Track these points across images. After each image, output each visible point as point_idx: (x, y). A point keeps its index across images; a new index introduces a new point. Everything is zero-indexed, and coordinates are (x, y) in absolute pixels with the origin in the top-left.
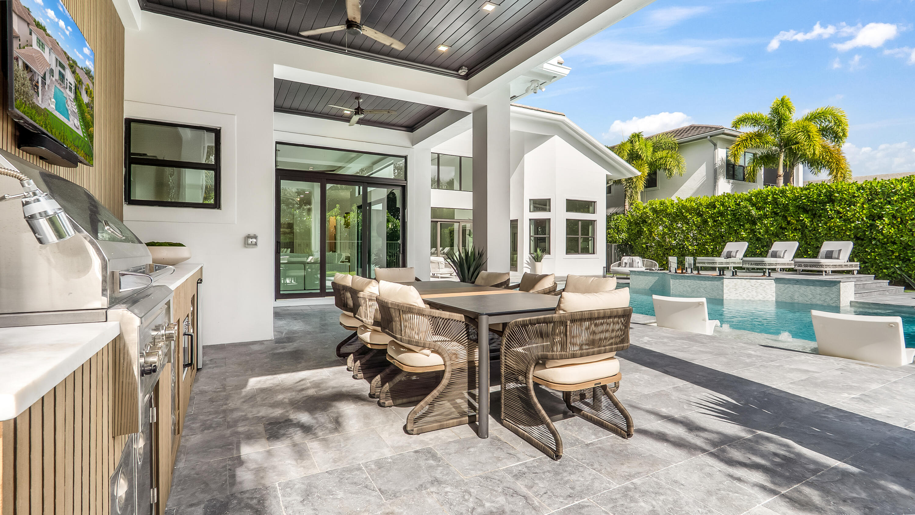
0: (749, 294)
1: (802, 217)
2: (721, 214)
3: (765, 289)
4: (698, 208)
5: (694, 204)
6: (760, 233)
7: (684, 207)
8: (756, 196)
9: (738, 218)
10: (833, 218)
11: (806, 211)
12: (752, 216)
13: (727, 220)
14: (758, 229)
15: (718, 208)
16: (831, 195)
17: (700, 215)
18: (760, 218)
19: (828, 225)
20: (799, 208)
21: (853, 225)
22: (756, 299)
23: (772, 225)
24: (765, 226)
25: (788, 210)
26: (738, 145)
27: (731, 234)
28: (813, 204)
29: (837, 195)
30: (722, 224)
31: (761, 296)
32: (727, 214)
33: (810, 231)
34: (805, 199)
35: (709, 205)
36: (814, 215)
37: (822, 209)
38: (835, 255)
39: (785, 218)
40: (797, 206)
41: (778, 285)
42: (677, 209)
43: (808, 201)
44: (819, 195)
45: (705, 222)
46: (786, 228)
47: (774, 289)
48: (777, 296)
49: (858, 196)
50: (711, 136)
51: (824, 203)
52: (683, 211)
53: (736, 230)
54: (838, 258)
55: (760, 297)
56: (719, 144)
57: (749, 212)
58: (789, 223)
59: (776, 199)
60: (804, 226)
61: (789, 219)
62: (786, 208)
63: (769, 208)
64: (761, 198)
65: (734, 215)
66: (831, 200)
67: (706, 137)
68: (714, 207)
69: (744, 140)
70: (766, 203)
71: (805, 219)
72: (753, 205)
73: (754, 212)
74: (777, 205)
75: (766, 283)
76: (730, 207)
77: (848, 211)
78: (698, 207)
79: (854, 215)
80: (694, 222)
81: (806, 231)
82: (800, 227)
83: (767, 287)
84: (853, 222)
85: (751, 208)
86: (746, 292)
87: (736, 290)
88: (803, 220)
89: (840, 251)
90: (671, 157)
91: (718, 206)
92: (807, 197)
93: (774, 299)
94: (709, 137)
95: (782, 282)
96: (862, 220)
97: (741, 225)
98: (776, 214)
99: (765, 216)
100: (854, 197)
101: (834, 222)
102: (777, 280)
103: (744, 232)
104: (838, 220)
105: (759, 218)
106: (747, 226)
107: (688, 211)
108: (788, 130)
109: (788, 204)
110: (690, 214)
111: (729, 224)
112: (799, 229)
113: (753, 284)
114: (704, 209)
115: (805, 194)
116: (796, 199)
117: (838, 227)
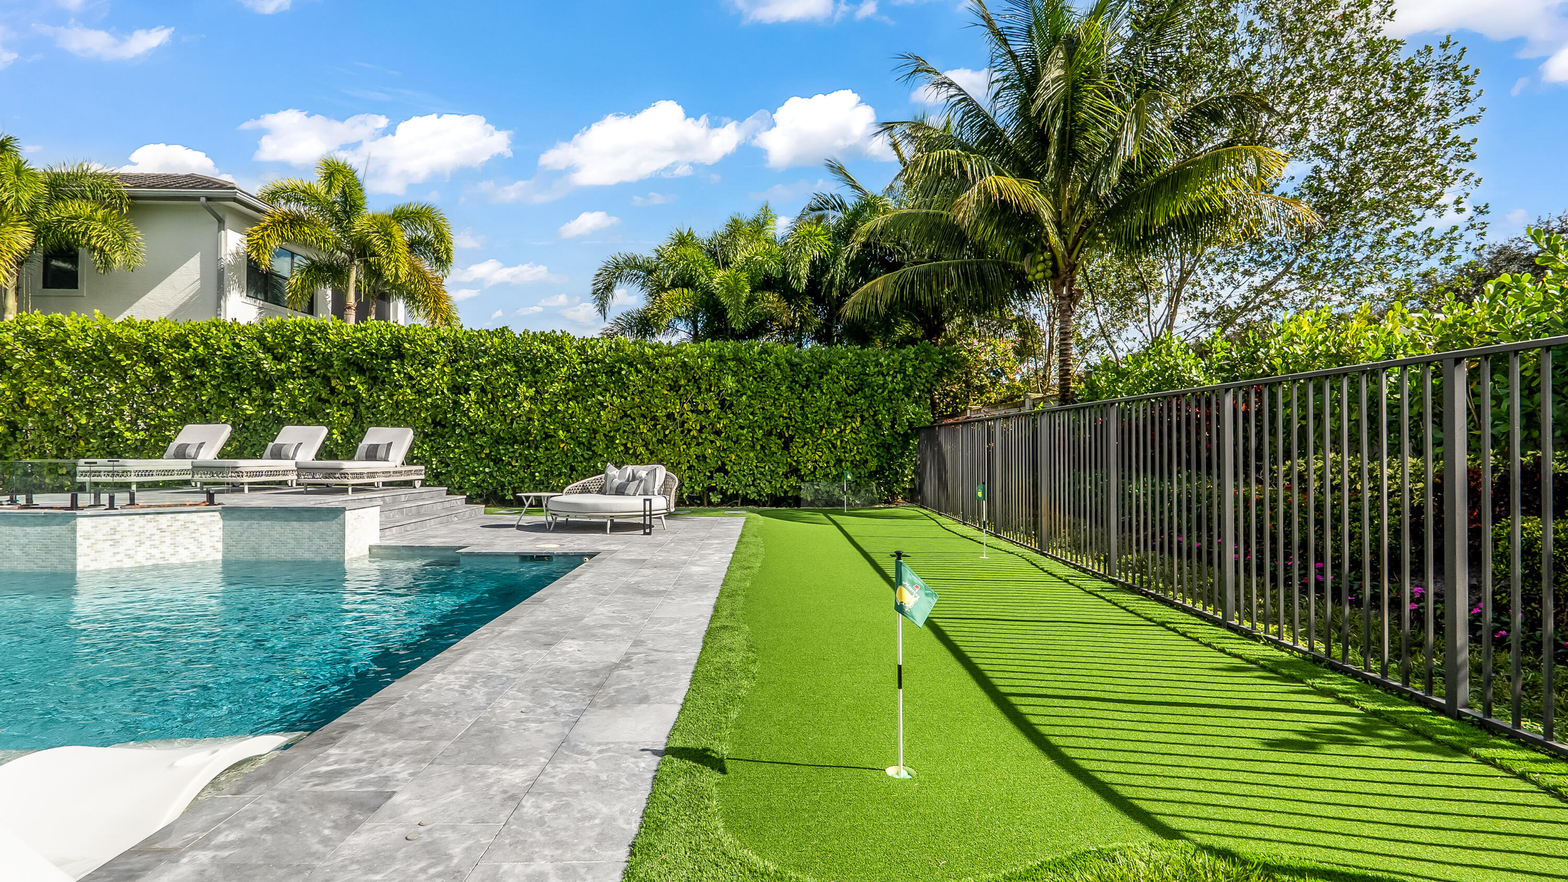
0: (154, 551)
1: (354, 380)
2: (202, 363)
3: (197, 535)
4: (148, 346)
5: (137, 335)
6: (280, 408)
7: (112, 338)
8: (273, 332)
9: (238, 374)
10: (401, 387)
11: (361, 371)
12: (266, 373)
13: (213, 378)
14: (277, 400)
15: (194, 349)
16: (399, 346)
17: (153, 360)
18: (282, 378)
19: (395, 398)
20: (349, 365)
21: (429, 400)
22: (174, 560)
23: (303, 394)
24: (291, 395)
25: (332, 366)
26: (265, 229)
27: (224, 407)
28: (372, 359)
29: (407, 346)
30: (203, 384)
31: (187, 553)
32: (215, 364)
33: (368, 408)
34: (357, 347)
35: (176, 339)
36: (375, 379)
37: (387, 369)
38: (381, 453)
39: (326, 380)
40: (347, 360)
41: (228, 523)
42: (96, 343)
43: (363, 351)
44: (380, 344)
45: (164, 379)
46: (328, 401)
47: (220, 533)
48: (227, 548)
49: (437, 352)
50: (209, 199)
51: (389, 360)
52: (110, 347)
53: (233, 400)
54: (386, 460)
55: (184, 556)
56: (228, 221)
57: (257, 365)
58: (333, 391)
59: (311, 341)
60: (358, 397)
61: (333, 383)
62: (327, 361)
63: (296, 359)
64: (283, 337)
65: (229, 367)
66: (400, 355)
67: (197, 199)
68: (187, 346)
69: (279, 222)
70: (292, 348)
71: (359, 386)
72: (268, 349)
73: (267, 364)
74: (313, 355)
75: (199, 521)
76: (219, 349)
77: (424, 375)
78: (148, 341)
79: (431, 383)
80: (138, 377)
81: (362, 408)
82: (352, 400)
83: (203, 530)
84: (430, 396)
85: (262, 356)
86: (143, 547)
87: (115, 543)
88: (355, 387)
89: (390, 445)
90: (105, 221)
91: (195, 345)
92: (361, 342)
93: (219, 556)
94: (203, 199)
95: (236, 515)
96: (443, 392)
97: (243, 390)
98: (312, 372)
99: (291, 374)
100: (432, 352)
101: (404, 394)
102: (229, 512)
103: (250, 404)
104: (409, 391)
105: (279, 377)
106: (256, 392)
107: (122, 348)
108: (360, 224)
109: (330, 354)
110: (128, 357)
111: (219, 385)
112: (352, 404)
113: (164, 526)
114: (162, 349)
115: (359, 339)
116: (344, 346)
117: (409, 402)
